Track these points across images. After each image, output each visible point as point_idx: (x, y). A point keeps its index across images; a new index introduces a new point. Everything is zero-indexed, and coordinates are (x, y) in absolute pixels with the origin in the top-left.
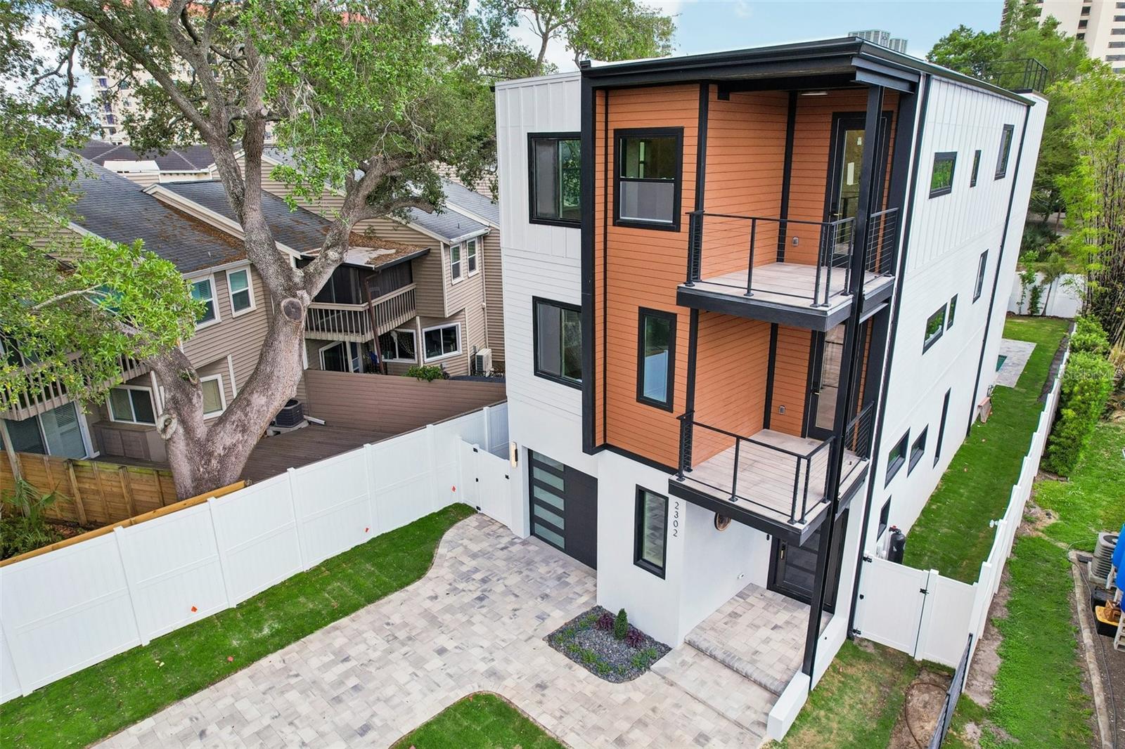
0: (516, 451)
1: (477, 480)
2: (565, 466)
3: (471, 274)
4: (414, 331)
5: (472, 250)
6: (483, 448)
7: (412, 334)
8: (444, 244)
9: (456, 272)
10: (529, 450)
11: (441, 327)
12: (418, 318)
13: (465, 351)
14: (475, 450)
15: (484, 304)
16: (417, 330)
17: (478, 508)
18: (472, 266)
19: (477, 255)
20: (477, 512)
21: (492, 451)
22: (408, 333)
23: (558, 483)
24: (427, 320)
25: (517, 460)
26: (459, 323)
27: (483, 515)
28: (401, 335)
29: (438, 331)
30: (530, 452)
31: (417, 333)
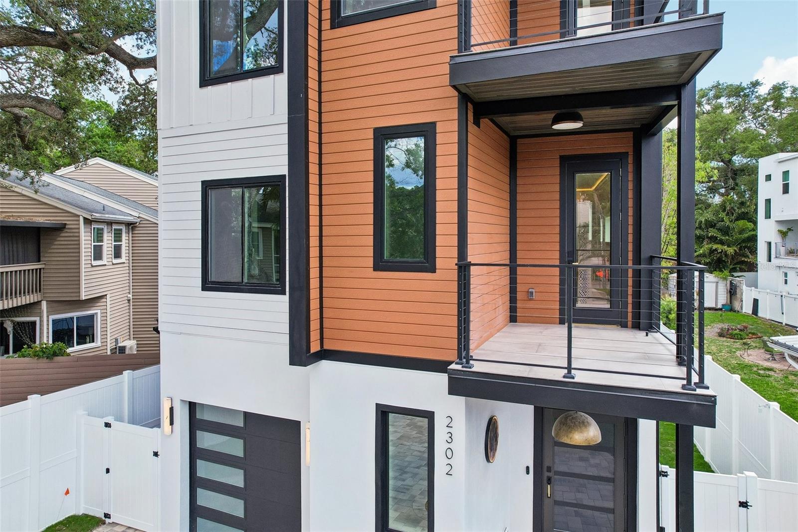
0: (172, 409)
1: (108, 471)
2: (247, 415)
3: (115, 261)
4: (37, 319)
5: (118, 236)
6: (120, 419)
7: (34, 323)
8: (85, 219)
9: (98, 254)
10: (190, 403)
11: (75, 314)
12: (44, 304)
13: (104, 343)
14: (108, 425)
15: (130, 296)
16: (41, 317)
17: (107, 516)
18: (117, 254)
19: (124, 243)
20: (104, 523)
21: (133, 421)
22: (28, 323)
23: (235, 447)
24: (57, 304)
25: (172, 423)
26: (99, 312)
27: (115, 524)
28: (18, 326)
29: (72, 318)
30: (192, 406)
31: (41, 321)
